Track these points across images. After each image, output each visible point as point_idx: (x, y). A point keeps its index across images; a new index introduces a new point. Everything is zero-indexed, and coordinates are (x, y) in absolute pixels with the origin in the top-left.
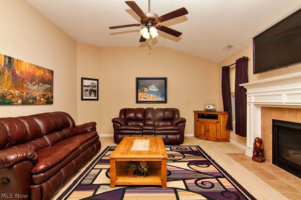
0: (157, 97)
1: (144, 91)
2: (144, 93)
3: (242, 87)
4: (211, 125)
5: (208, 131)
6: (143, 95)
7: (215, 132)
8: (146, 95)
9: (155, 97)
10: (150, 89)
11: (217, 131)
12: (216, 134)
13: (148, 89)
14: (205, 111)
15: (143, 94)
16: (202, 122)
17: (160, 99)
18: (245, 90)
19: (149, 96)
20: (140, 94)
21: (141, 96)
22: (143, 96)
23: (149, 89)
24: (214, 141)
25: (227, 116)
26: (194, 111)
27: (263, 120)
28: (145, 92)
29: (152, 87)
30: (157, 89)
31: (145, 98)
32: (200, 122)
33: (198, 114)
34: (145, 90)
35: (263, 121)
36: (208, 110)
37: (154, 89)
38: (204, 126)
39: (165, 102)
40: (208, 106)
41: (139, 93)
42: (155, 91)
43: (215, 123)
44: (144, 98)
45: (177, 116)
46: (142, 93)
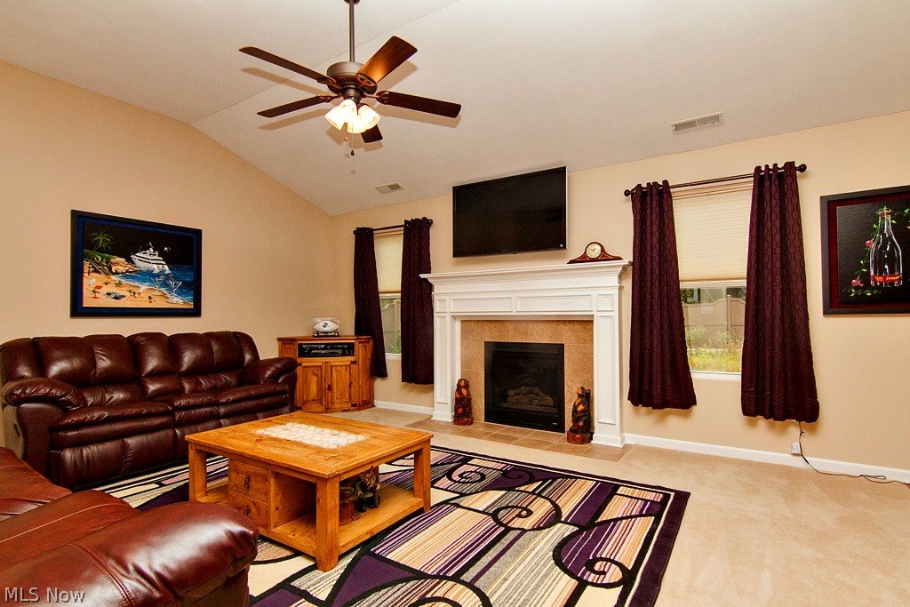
0: (164, 295)
1: (110, 269)
2: (113, 277)
3: (426, 280)
4: (336, 371)
5: (330, 388)
6: (107, 284)
7: (347, 388)
8: (119, 285)
9: (157, 293)
10: (136, 261)
11: (351, 384)
12: (350, 392)
13: (130, 261)
14: (314, 336)
15: (106, 280)
16: (313, 366)
17: (177, 301)
18: (430, 286)
19: (135, 290)
20: (90, 281)
21: (99, 287)
22: (106, 289)
23: (133, 263)
24: (346, 411)
25: (370, 345)
26: (279, 339)
27: (464, 345)
28: (116, 273)
29: (144, 256)
30: (166, 267)
31: (116, 298)
32: (305, 367)
33: (300, 345)
34: (117, 264)
35: (464, 347)
36: (319, 335)
37: (155, 266)
38: (317, 375)
39: (196, 312)
40: (322, 324)
41: (86, 275)
42: (156, 271)
43: (346, 366)
44: (108, 294)
45: (248, 357)
46: (103, 276)
